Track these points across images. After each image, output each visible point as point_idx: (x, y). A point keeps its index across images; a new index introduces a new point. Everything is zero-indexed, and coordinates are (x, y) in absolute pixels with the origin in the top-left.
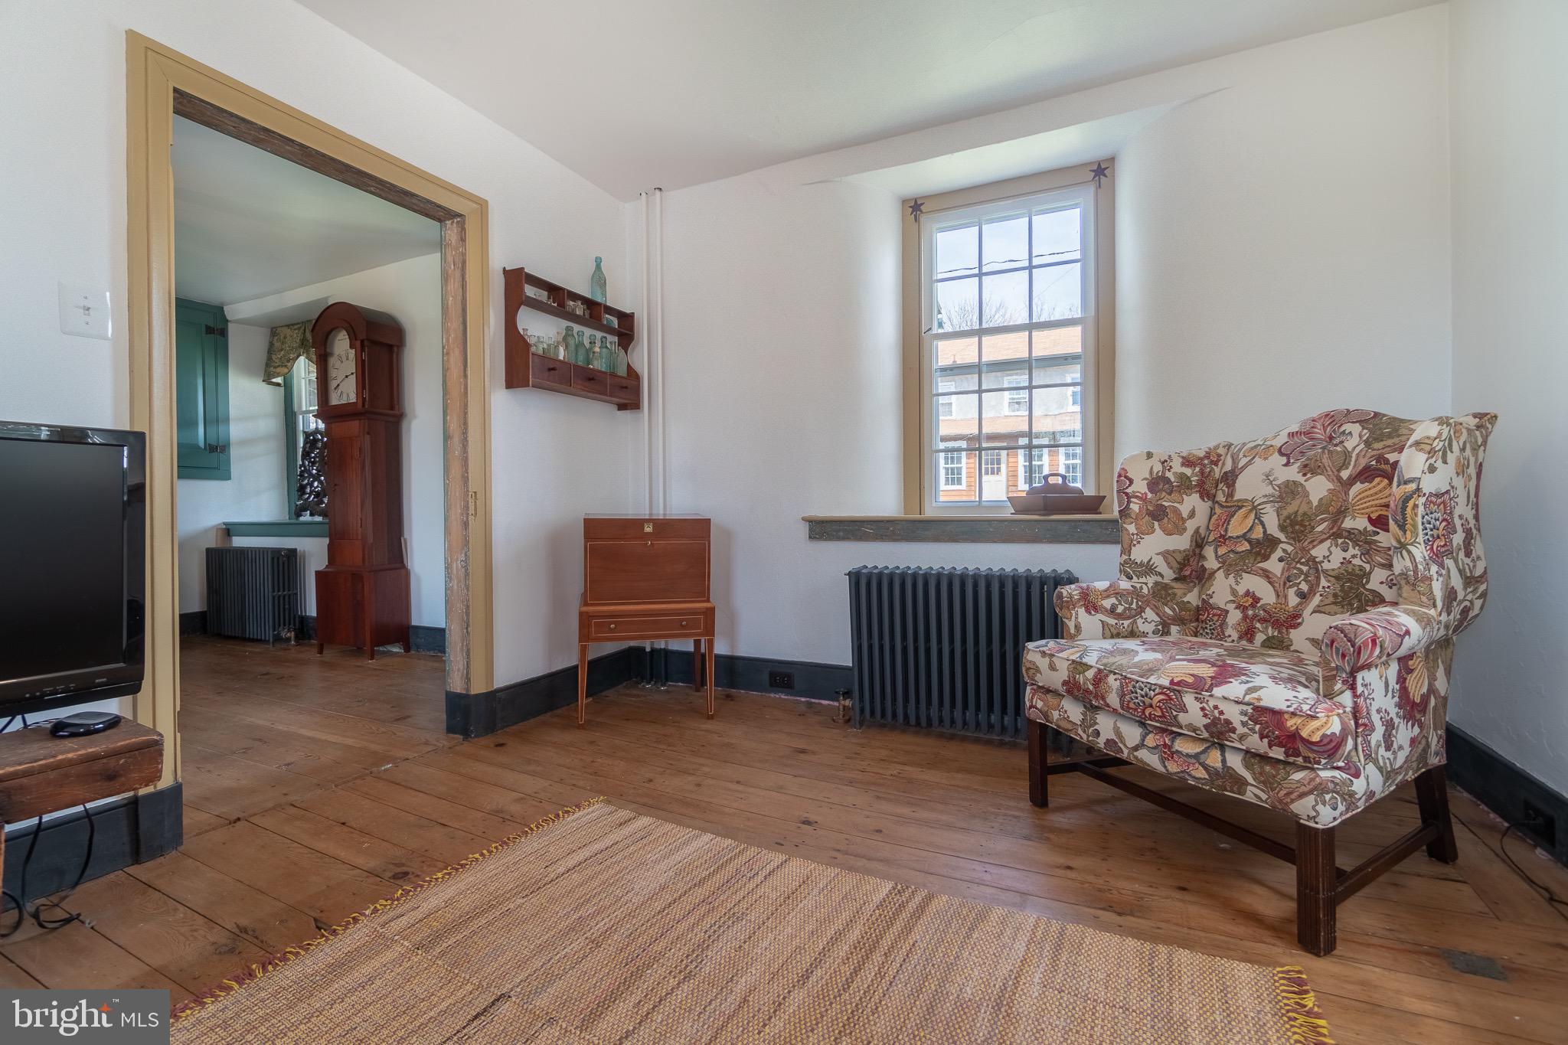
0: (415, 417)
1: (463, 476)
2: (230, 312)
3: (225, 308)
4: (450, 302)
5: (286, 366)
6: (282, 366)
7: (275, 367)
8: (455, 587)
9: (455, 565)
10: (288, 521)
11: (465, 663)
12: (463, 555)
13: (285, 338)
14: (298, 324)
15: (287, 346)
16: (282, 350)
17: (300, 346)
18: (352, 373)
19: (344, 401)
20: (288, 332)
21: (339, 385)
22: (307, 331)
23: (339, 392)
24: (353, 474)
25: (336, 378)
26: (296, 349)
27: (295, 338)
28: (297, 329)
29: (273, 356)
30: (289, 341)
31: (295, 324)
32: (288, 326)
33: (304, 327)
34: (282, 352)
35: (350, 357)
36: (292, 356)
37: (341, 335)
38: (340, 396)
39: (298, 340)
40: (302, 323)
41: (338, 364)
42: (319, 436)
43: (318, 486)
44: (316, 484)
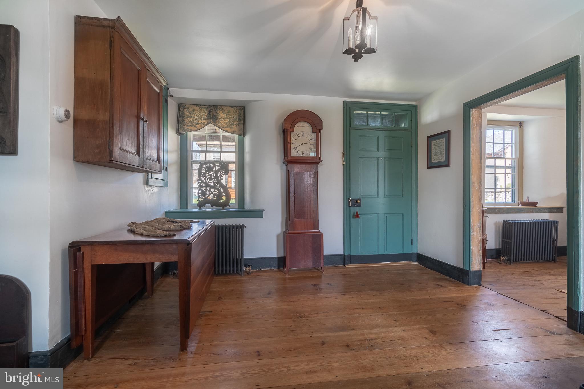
1: (479, 197)
3: (169, 89)
4: (474, 137)
5: (195, 126)
6: (193, 126)
8: (475, 234)
9: (475, 227)
11: (479, 260)
12: (479, 223)
13: (193, 111)
14: (206, 105)
15: (195, 115)
16: (192, 117)
17: (207, 118)
18: (307, 143)
19: (300, 155)
20: (197, 108)
21: (297, 147)
22: (214, 110)
23: (297, 151)
24: (308, 189)
25: (294, 144)
26: (204, 119)
27: (203, 113)
28: (204, 108)
29: (185, 120)
30: (196, 114)
31: (203, 105)
32: (197, 105)
33: (211, 108)
34: (192, 118)
35: (305, 135)
36: (200, 122)
37: (299, 124)
38: (297, 152)
39: (206, 114)
40: (209, 105)
41: (296, 137)
42: (212, 165)
43: (215, 191)
44: (213, 190)
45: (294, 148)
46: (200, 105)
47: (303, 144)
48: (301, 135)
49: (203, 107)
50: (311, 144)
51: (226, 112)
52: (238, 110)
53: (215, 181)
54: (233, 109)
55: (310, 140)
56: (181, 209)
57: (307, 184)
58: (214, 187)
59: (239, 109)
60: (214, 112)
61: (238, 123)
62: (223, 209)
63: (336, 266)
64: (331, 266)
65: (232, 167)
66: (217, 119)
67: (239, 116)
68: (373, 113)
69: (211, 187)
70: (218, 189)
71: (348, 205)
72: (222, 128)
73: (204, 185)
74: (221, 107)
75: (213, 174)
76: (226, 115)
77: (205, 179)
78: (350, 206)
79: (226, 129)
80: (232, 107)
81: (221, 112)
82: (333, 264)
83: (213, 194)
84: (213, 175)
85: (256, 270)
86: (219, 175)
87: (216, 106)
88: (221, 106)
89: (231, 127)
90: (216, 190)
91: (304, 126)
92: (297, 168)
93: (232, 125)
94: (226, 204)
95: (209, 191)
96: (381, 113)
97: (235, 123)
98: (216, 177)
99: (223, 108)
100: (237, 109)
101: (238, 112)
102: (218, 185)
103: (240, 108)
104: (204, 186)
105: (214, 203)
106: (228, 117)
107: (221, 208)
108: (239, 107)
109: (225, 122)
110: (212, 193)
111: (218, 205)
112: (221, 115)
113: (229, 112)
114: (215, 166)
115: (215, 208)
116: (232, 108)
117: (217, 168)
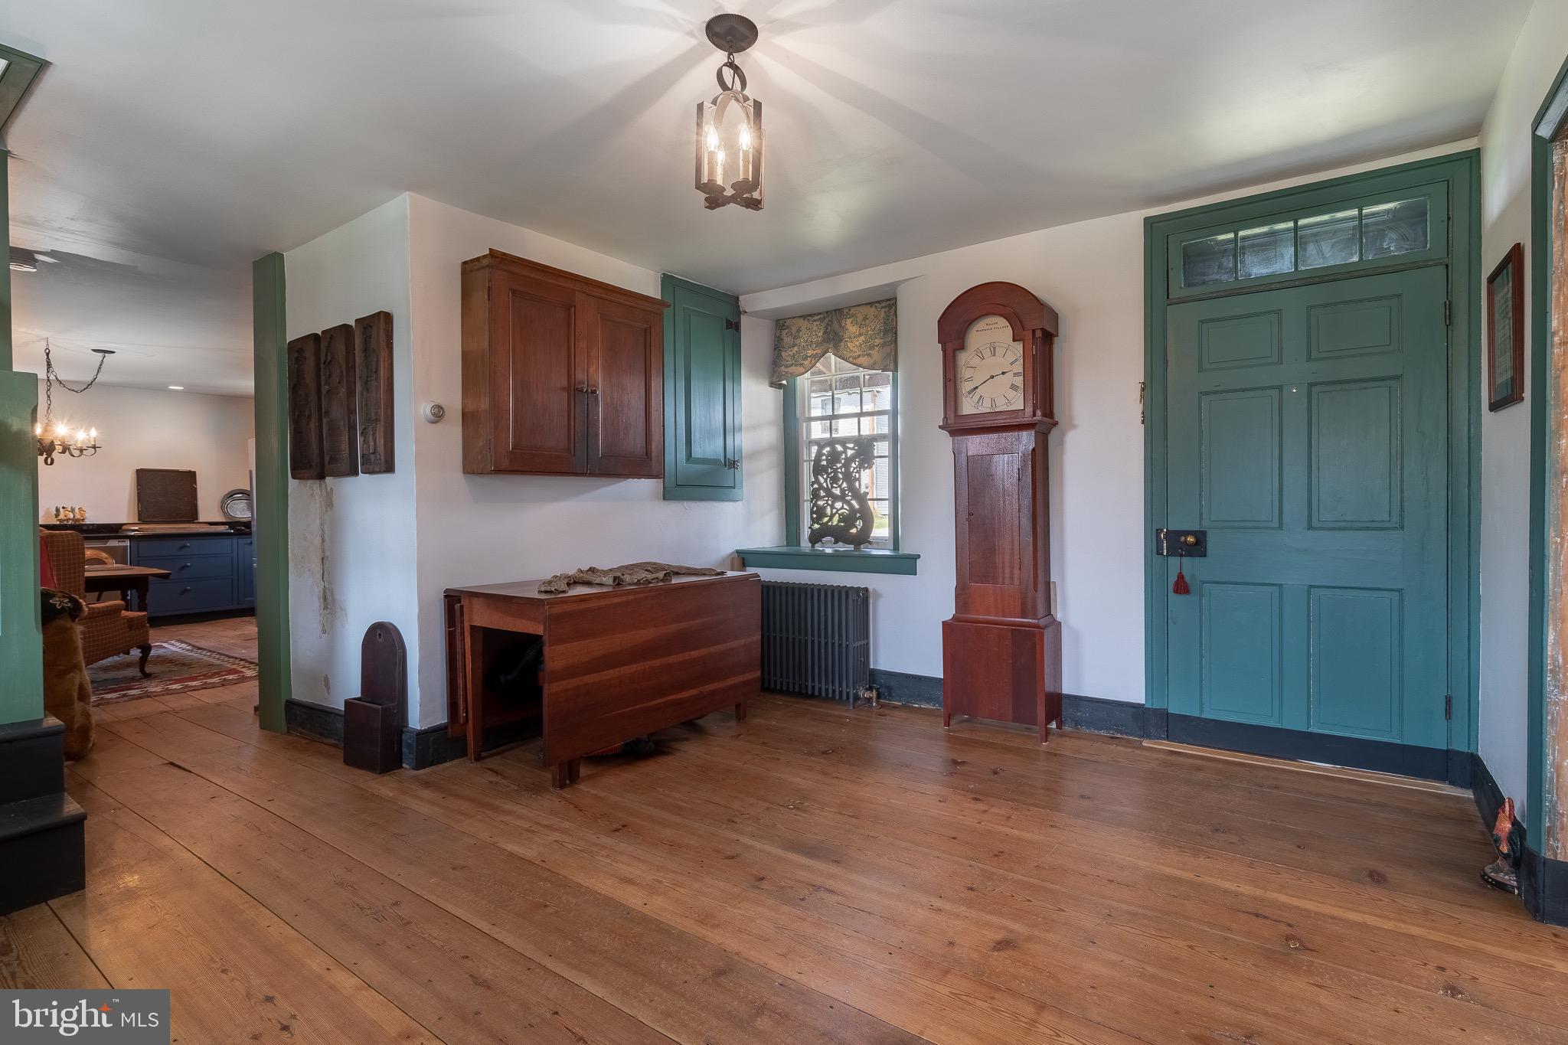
0: (1073, 426)
2: (745, 302)
3: (741, 298)
5: (801, 365)
6: (796, 365)
7: (787, 367)
10: (785, 549)
13: (799, 331)
14: (820, 314)
15: (802, 340)
16: (795, 345)
17: (824, 341)
18: (1003, 373)
19: (985, 408)
20: (804, 324)
21: (977, 388)
22: (835, 322)
23: (976, 398)
24: (1004, 502)
25: (970, 379)
26: (818, 344)
27: (814, 332)
28: (818, 320)
29: (783, 354)
30: (805, 335)
31: (815, 314)
32: (804, 317)
33: (830, 318)
34: (796, 348)
35: (1000, 351)
36: (810, 353)
37: (982, 324)
38: (978, 402)
39: (821, 334)
40: (827, 312)
41: (976, 361)
42: (839, 448)
43: (842, 508)
44: (838, 505)
45: (970, 392)
46: (811, 315)
47: (992, 377)
48: (987, 353)
49: (816, 318)
50: (1016, 375)
51: (860, 318)
52: (883, 310)
53: (845, 485)
54: (873, 308)
55: (1012, 364)
56: (787, 546)
57: (1001, 486)
58: (842, 498)
59: (886, 307)
60: (836, 326)
61: (882, 341)
62: (857, 548)
63: (1119, 735)
64: (1102, 733)
65: (882, 448)
66: (841, 340)
67: (885, 323)
68: (1264, 229)
69: (835, 498)
70: (848, 503)
71: (1159, 553)
72: (851, 359)
73: (822, 493)
74: (850, 310)
75: (841, 468)
76: (860, 327)
77: (826, 481)
78: (1162, 554)
79: (859, 361)
80: (870, 304)
81: (849, 321)
82: (1108, 729)
83: (840, 515)
84: (840, 470)
85: (900, 704)
86: (852, 469)
87: (839, 310)
88: (850, 308)
89: (869, 355)
90: (845, 507)
91: (996, 325)
92: (975, 445)
93: (871, 349)
94: (863, 538)
95: (832, 507)
96: (1296, 223)
97: (877, 341)
98: (848, 476)
99: (853, 311)
100: (883, 307)
101: (882, 315)
102: (850, 494)
103: (888, 303)
104: (824, 497)
105: (840, 535)
106: (863, 331)
107: (851, 547)
108: (887, 300)
109: (857, 343)
110: (837, 513)
111: (848, 540)
112: (851, 328)
113: (865, 319)
114: (846, 448)
115: (842, 547)
116: (871, 307)
117: (850, 453)
